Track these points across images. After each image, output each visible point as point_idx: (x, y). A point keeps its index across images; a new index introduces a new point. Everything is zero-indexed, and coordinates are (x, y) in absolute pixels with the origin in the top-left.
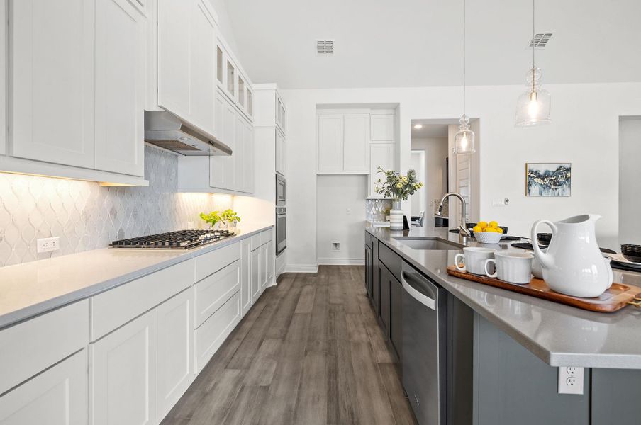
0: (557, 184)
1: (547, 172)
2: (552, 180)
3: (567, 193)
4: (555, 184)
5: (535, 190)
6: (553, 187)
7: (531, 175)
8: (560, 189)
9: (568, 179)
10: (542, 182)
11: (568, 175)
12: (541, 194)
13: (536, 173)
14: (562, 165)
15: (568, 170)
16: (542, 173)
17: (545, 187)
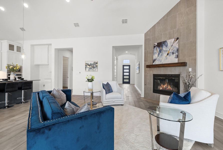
0: (94, 67)
1: (91, 64)
2: (92, 66)
3: (96, 70)
4: (93, 68)
5: (87, 69)
6: (92, 68)
7: (87, 65)
8: (94, 69)
9: (97, 66)
10: (89, 67)
11: (97, 65)
12: (89, 71)
13: (88, 64)
14: (95, 62)
15: (97, 63)
16: (89, 64)
17: (90, 68)
